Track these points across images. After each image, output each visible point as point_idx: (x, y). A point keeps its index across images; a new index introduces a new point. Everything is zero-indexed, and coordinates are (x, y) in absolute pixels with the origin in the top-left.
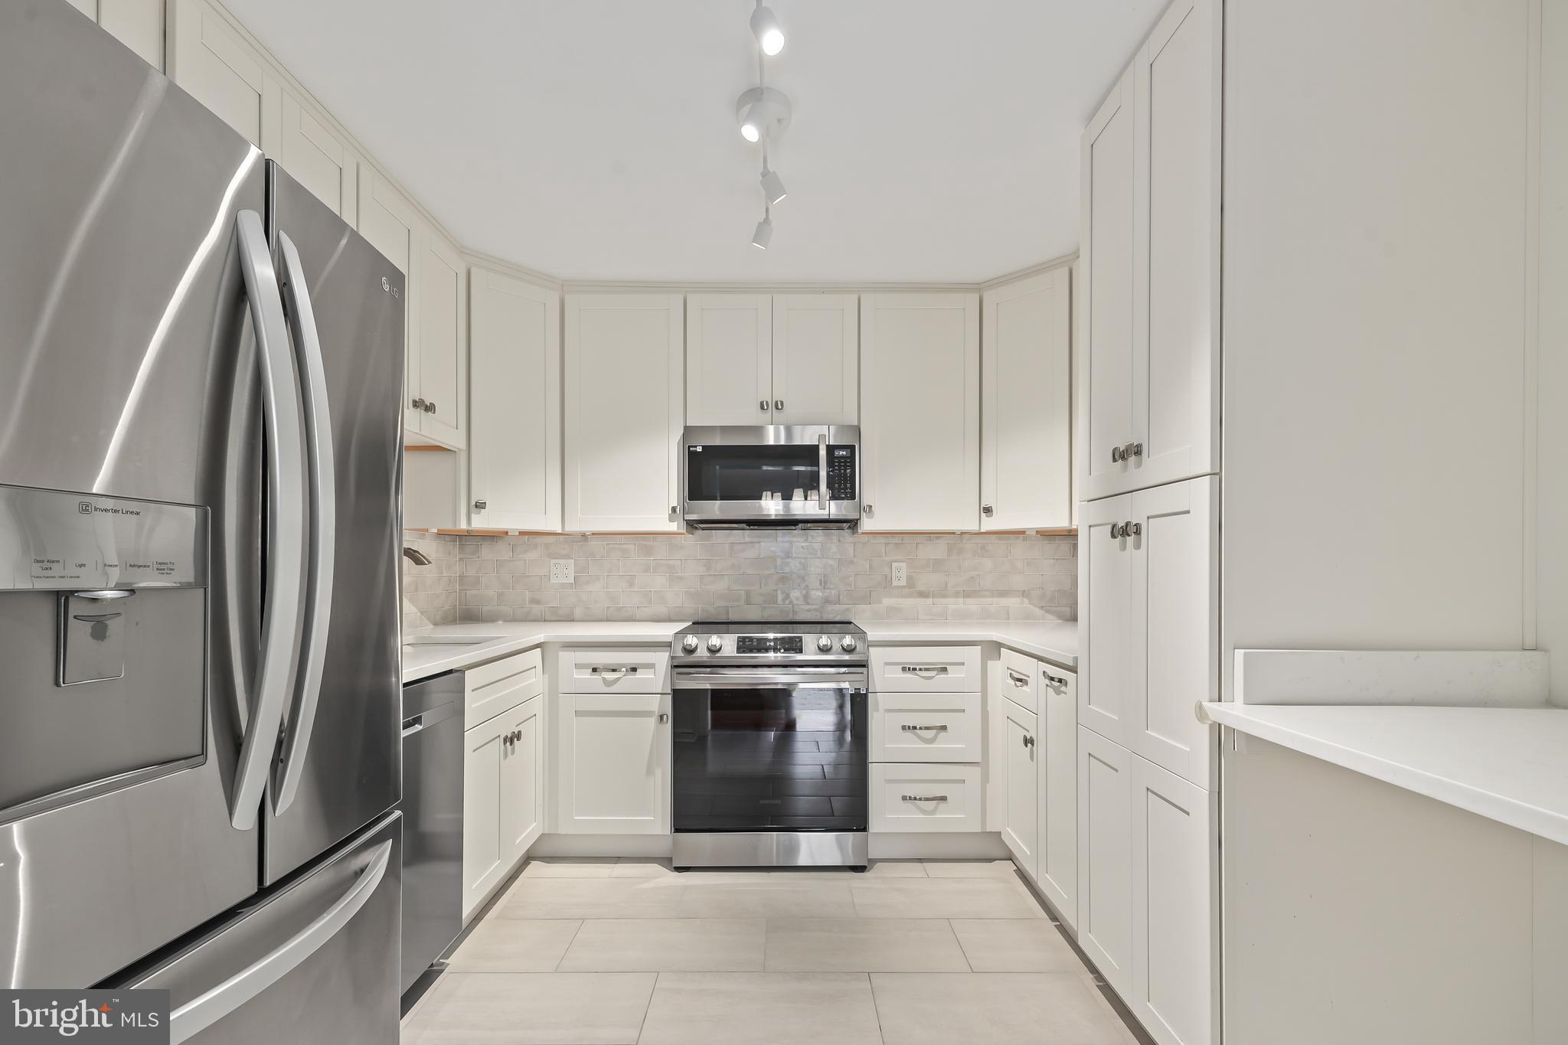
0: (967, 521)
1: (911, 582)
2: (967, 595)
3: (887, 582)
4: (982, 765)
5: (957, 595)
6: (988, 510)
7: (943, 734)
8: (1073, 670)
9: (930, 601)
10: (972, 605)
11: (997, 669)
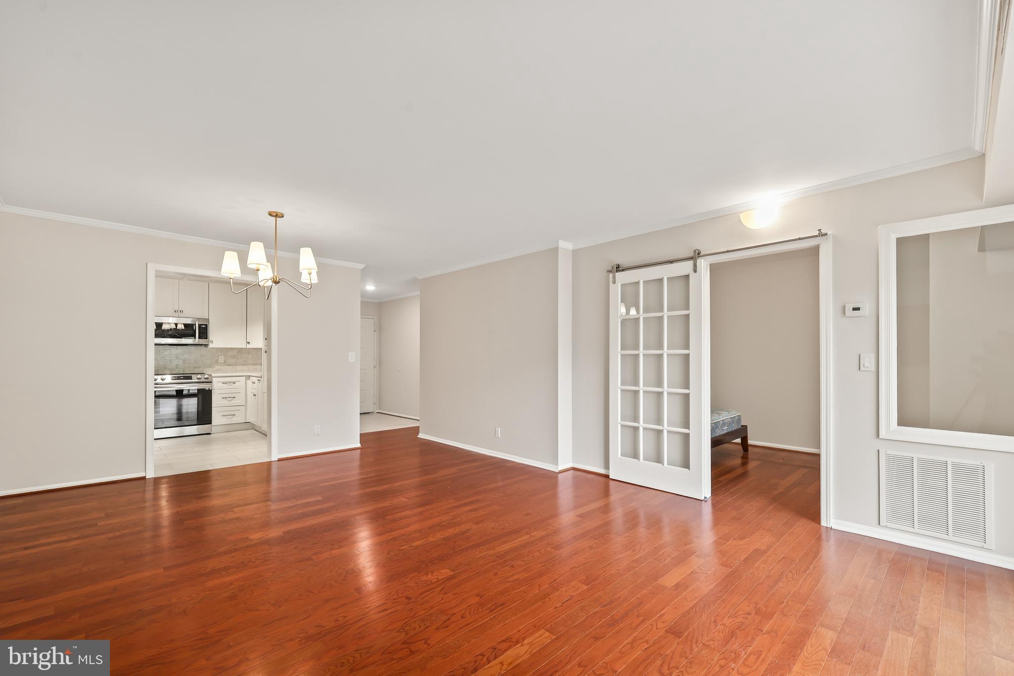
0: (242, 345)
1: (225, 362)
2: (243, 365)
3: (217, 361)
4: (245, 405)
5: (240, 365)
6: (249, 343)
7: (234, 399)
8: (261, 377)
9: (231, 367)
10: (245, 368)
11: (249, 382)
